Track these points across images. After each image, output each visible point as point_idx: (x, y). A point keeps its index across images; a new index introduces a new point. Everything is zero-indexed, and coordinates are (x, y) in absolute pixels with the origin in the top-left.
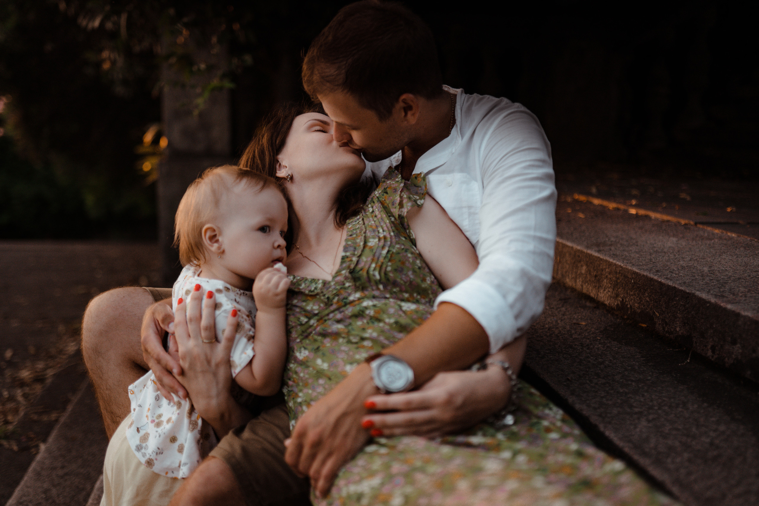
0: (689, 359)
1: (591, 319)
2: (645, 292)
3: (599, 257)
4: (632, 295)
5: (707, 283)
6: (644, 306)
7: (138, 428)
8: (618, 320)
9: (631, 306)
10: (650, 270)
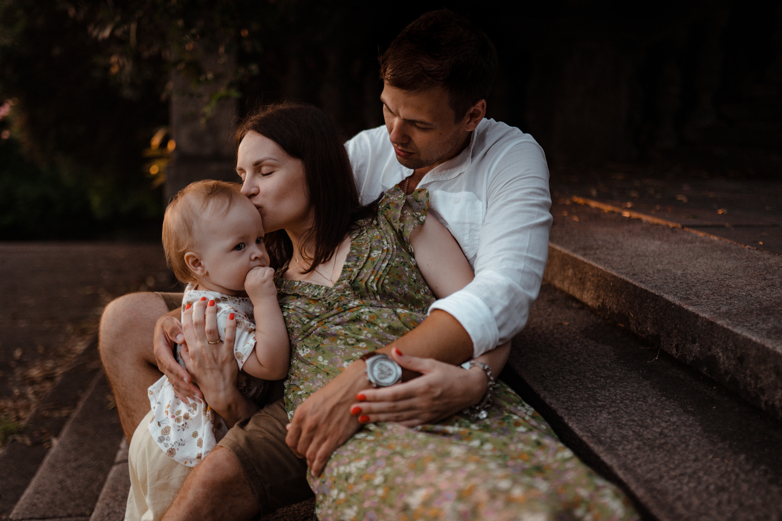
0: (657, 356)
1: (574, 320)
2: (621, 295)
3: (583, 262)
4: (611, 297)
5: (677, 287)
6: (621, 307)
7: (159, 422)
8: (600, 320)
9: (610, 308)
10: (627, 274)
